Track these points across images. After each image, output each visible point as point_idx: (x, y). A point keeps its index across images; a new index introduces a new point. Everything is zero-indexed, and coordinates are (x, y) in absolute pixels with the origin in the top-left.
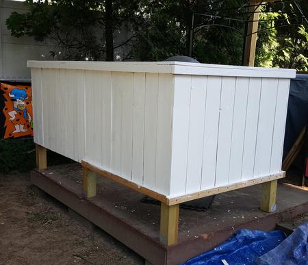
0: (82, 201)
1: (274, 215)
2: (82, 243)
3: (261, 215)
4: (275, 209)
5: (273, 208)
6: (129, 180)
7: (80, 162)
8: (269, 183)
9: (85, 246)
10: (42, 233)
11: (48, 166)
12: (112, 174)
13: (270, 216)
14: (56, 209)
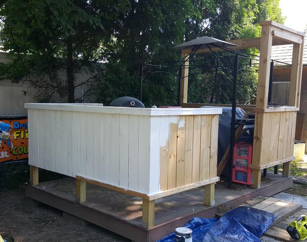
0: (77, 205)
1: (214, 208)
2: (81, 235)
3: (205, 208)
4: (214, 204)
5: (213, 203)
6: (117, 186)
7: (74, 176)
8: (209, 185)
9: (84, 237)
10: (48, 231)
11: (39, 182)
12: (103, 183)
13: (212, 208)
14: (51, 215)
